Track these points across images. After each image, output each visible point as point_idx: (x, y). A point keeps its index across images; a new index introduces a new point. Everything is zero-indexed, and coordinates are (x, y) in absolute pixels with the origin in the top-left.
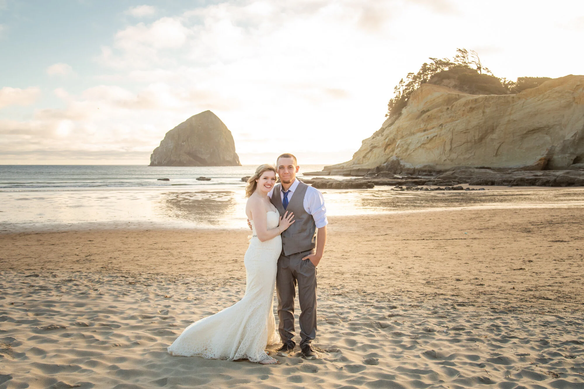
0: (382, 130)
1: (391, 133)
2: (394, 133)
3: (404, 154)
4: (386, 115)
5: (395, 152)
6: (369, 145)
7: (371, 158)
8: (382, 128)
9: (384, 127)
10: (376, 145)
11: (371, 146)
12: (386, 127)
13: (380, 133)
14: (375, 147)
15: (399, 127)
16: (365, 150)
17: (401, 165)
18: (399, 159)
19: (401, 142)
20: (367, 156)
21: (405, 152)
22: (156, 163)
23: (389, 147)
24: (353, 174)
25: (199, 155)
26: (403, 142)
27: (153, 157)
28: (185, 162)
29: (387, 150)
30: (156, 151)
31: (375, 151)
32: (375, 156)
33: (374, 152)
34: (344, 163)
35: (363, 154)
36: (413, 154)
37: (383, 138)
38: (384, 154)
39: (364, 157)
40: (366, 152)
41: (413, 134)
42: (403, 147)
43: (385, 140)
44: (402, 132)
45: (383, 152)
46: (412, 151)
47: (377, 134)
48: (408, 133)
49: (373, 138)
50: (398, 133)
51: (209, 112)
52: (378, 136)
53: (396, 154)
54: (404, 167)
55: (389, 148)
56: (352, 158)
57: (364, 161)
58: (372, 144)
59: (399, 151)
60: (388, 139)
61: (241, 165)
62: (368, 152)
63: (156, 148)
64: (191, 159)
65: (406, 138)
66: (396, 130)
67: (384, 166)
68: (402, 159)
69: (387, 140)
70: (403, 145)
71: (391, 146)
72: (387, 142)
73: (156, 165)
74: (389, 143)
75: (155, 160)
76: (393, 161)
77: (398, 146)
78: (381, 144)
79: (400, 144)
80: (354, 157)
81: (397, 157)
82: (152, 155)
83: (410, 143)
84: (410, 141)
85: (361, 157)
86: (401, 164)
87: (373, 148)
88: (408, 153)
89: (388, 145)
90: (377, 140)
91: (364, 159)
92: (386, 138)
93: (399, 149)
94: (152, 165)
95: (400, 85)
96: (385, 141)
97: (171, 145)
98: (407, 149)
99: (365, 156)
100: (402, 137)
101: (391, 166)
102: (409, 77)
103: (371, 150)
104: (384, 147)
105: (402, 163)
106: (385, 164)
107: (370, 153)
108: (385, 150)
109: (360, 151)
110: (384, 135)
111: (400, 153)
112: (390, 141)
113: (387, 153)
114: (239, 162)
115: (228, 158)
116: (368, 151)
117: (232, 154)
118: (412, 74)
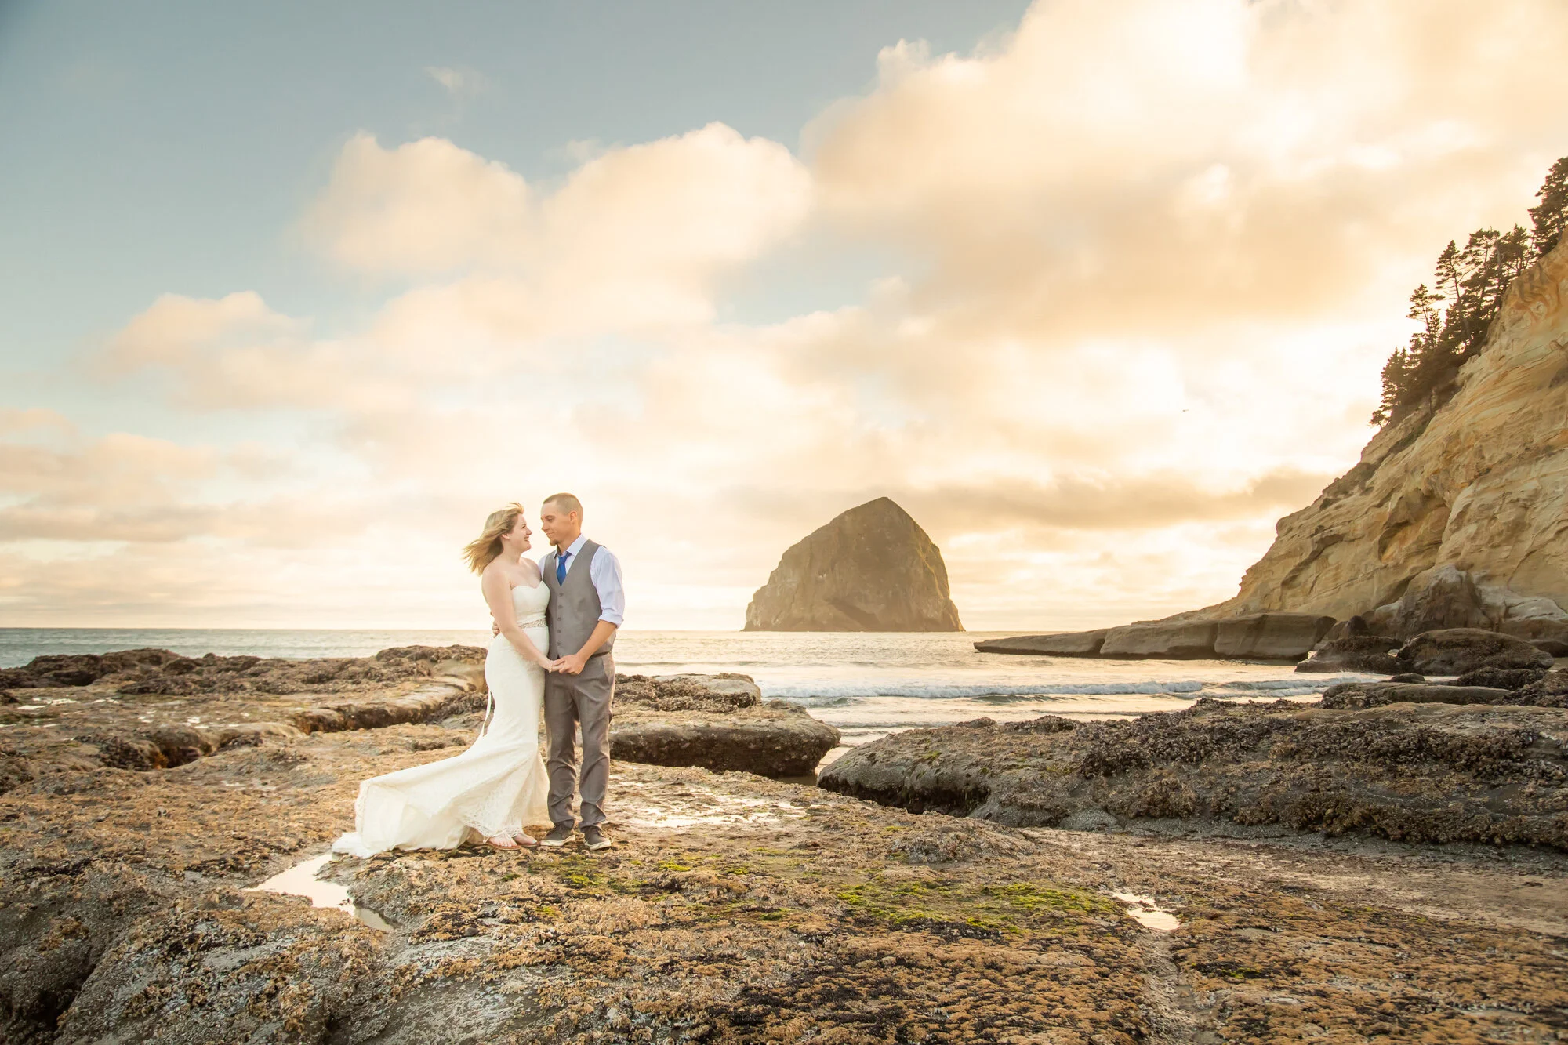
0: (1364, 471)
1: (1408, 471)
2: (1429, 467)
3: (1504, 552)
4: (1377, 418)
5: (1445, 549)
6: (1307, 533)
7: (1317, 587)
8: (1360, 465)
9: (1372, 460)
10: (1338, 529)
11: (1317, 537)
12: (1382, 459)
13: (1355, 483)
14: (1337, 539)
15: (1453, 438)
16: (1289, 555)
17: (1488, 606)
18: (1475, 576)
19: (1476, 494)
20: (1302, 578)
21: (1507, 541)
22: (758, 623)
23: (1400, 534)
24: (1230, 651)
25: (861, 606)
26: (1489, 498)
27: (753, 611)
28: (825, 622)
29: (1393, 550)
30: (759, 596)
31: (1336, 555)
32: (1336, 578)
33: (1332, 560)
34: (1205, 610)
35: (1282, 572)
36: (1552, 549)
37: (1372, 499)
38: (1380, 564)
39: (1287, 584)
40: (1298, 561)
41: (1549, 451)
42: (1494, 518)
43: (1380, 505)
44: (1480, 453)
45: (1372, 558)
46: (1550, 535)
47: (1339, 489)
48: (1516, 450)
49: (1326, 504)
50: (1449, 461)
51: (885, 501)
52: (1347, 494)
53: (1455, 554)
54: (1507, 615)
55: (1403, 541)
56: (1239, 588)
57: (1289, 602)
58: (1321, 528)
59: (1473, 539)
60: (1395, 497)
61: (963, 630)
62: (1306, 564)
63: (758, 588)
64: (840, 614)
65: (1508, 475)
66: (1440, 451)
67: (1389, 615)
68: (1489, 578)
69: (1391, 505)
70: (1490, 507)
71: (1409, 529)
72: (1395, 512)
73: (757, 629)
74: (1399, 519)
75: (757, 618)
76: (1439, 589)
77: (1461, 515)
78: (1360, 525)
79: (1474, 507)
80: (1244, 583)
81: (1459, 568)
82: (750, 605)
83: (1536, 494)
84: (1531, 486)
85: (1275, 583)
86: (1488, 599)
87: (1328, 546)
88: (1526, 546)
89: (1395, 528)
90: (1343, 510)
91: (1289, 593)
92: (1388, 497)
93: (1472, 529)
94: (749, 627)
95: (1444, 271)
96: (1379, 510)
97: (793, 580)
98: (1517, 528)
99: (1294, 578)
100: (1483, 474)
101: (1431, 612)
102: (1474, 249)
103: (1316, 555)
104: (1379, 537)
105: (1494, 595)
106: (1395, 606)
107: (1313, 566)
108: (1383, 548)
109: (1269, 559)
110: (1377, 487)
111: (1478, 550)
112: (1409, 505)
113: (1391, 563)
114: (957, 622)
115: (932, 613)
116: (1305, 557)
117: (941, 603)
118: (1489, 235)
